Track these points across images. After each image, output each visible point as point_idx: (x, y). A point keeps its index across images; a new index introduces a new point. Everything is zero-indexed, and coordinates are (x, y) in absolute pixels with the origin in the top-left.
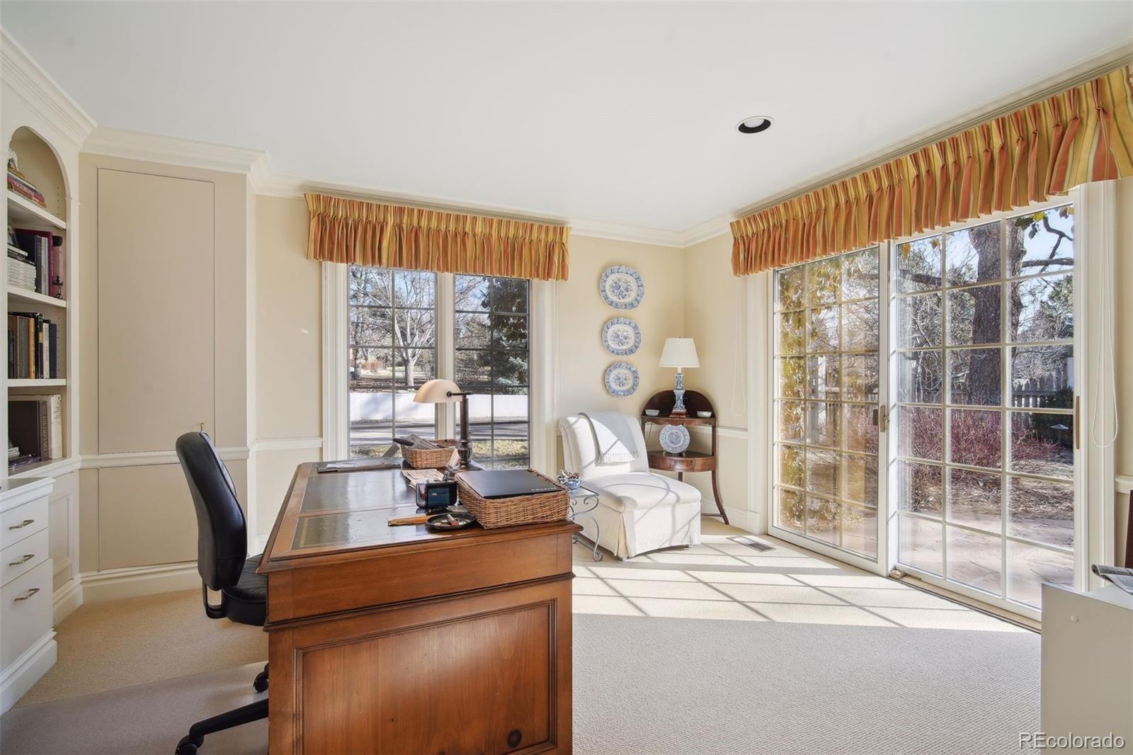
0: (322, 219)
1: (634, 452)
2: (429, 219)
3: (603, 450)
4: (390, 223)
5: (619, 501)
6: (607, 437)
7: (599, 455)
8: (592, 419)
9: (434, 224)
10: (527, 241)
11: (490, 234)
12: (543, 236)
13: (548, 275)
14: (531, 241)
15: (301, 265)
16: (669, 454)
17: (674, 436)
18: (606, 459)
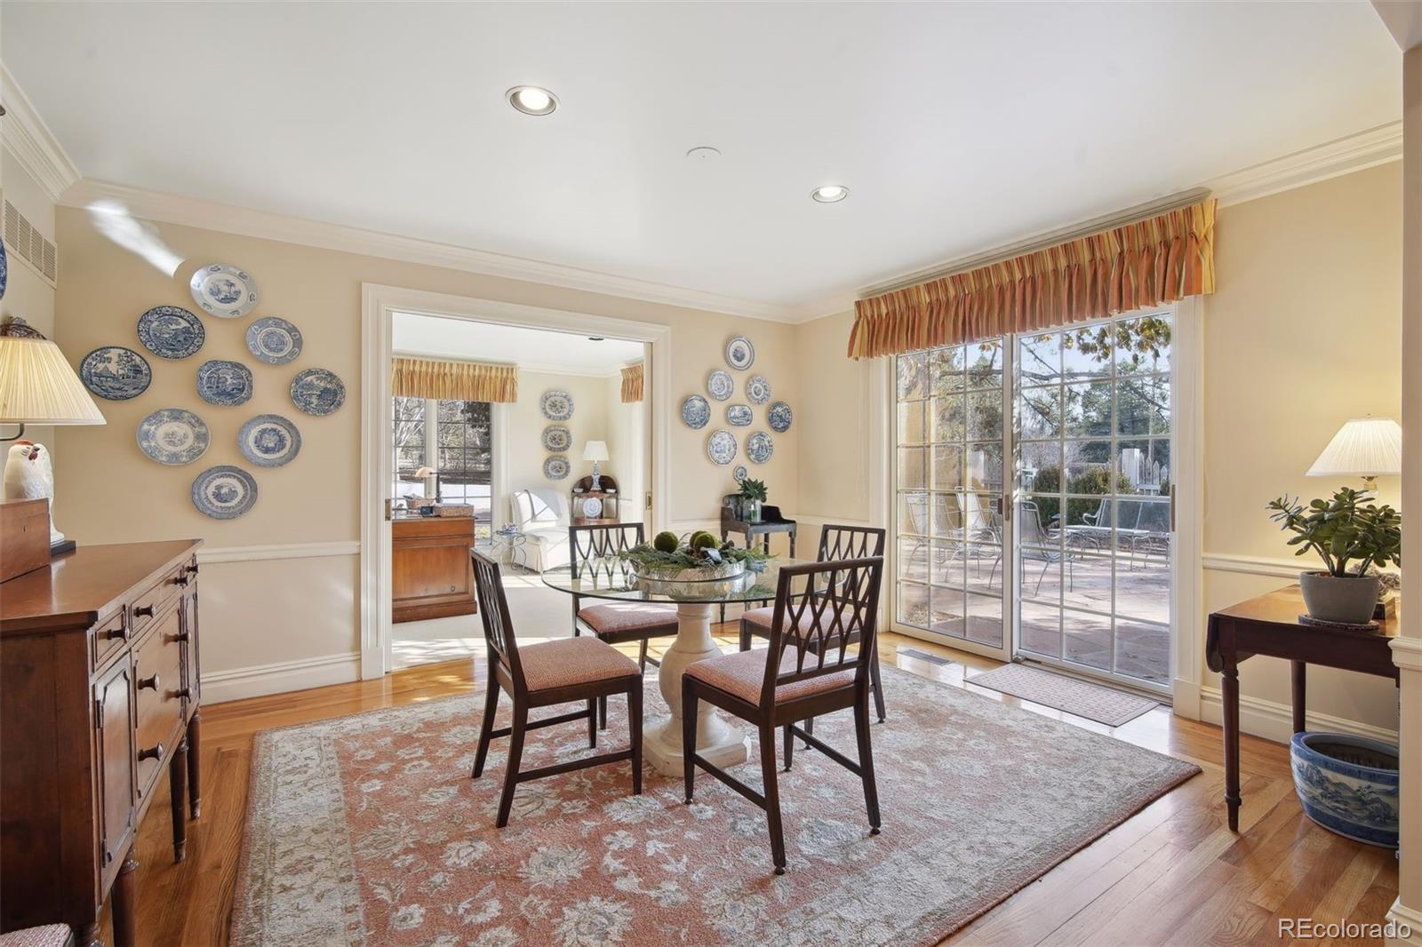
1: (559, 515)
3: (536, 513)
5: (538, 539)
6: (539, 504)
7: (534, 515)
8: (532, 495)
10: (488, 378)
11: (462, 373)
12: (499, 374)
13: (502, 399)
14: (490, 378)
16: (588, 517)
17: (592, 506)
18: (539, 518)
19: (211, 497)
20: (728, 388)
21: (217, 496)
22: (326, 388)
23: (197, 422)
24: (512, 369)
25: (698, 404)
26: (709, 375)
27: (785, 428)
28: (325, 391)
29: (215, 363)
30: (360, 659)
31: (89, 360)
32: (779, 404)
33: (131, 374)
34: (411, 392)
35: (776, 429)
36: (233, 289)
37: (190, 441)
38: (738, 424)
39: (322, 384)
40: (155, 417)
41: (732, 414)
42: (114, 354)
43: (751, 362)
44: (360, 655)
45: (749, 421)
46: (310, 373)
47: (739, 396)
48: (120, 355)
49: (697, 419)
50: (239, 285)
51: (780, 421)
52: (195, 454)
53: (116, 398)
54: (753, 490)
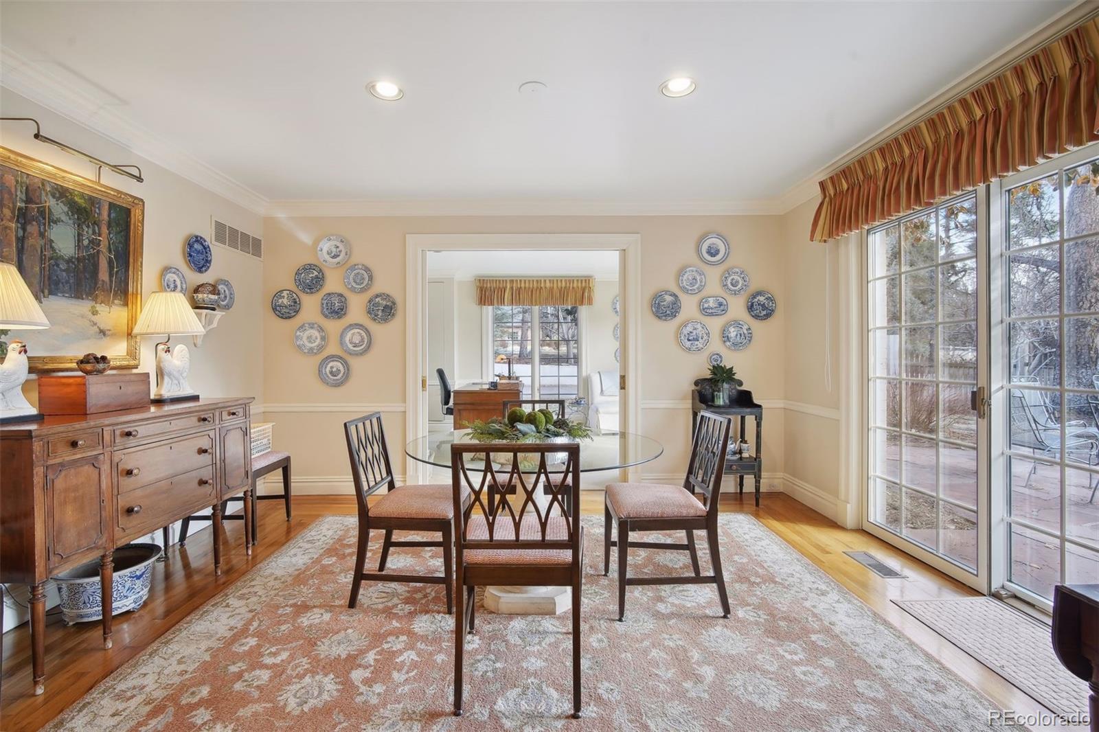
0: (481, 289)
2: (525, 283)
3: (604, 389)
4: (508, 287)
5: (597, 409)
6: (607, 383)
7: (602, 390)
8: (602, 375)
9: (527, 285)
10: (571, 288)
11: (553, 287)
12: (580, 285)
14: (573, 288)
15: (474, 307)
18: (606, 393)
19: (328, 373)
20: (701, 282)
21: (331, 373)
22: (386, 305)
23: (321, 329)
24: (589, 280)
25: (669, 299)
26: (681, 272)
27: (768, 316)
28: (386, 307)
29: (329, 294)
30: (405, 481)
31: (275, 298)
32: (759, 293)
33: (293, 304)
34: (519, 303)
35: (756, 317)
36: (338, 250)
37: (318, 341)
38: (712, 315)
39: (385, 303)
40: (302, 328)
41: (706, 306)
42: (285, 293)
43: (727, 255)
44: (405, 478)
45: (725, 311)
46: (377, 296)
47: (713, 287)
48: (288, 294)
49: (668, 312)
50: (341, 247)
51: (761, 308)
52: (321, 348)
53: (286, 318)
54: (721, 375)
